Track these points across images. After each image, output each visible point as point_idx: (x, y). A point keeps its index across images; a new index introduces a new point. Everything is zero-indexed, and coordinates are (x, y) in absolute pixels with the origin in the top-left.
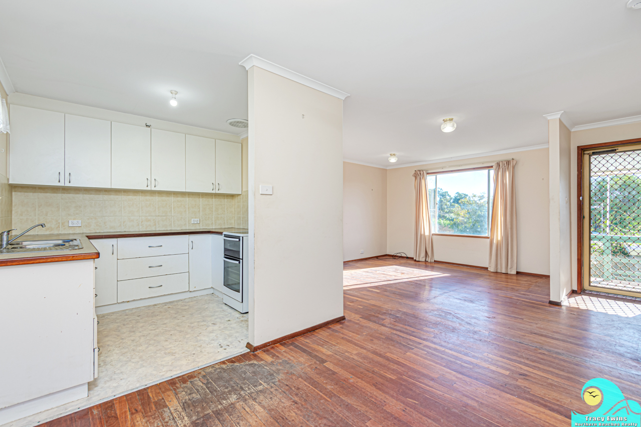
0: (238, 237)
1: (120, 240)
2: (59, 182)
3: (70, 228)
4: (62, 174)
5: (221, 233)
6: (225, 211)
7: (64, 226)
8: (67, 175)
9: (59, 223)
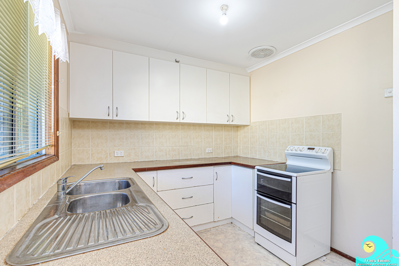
0: (290, 177)
1: (159, 172)
2: (109, 116)
3: (115, 158)
4: (111, 108)
5: (253, 167)
6: (231, 141)
7: (111, 156)
8: (115, 109)
9: (107, 153)
